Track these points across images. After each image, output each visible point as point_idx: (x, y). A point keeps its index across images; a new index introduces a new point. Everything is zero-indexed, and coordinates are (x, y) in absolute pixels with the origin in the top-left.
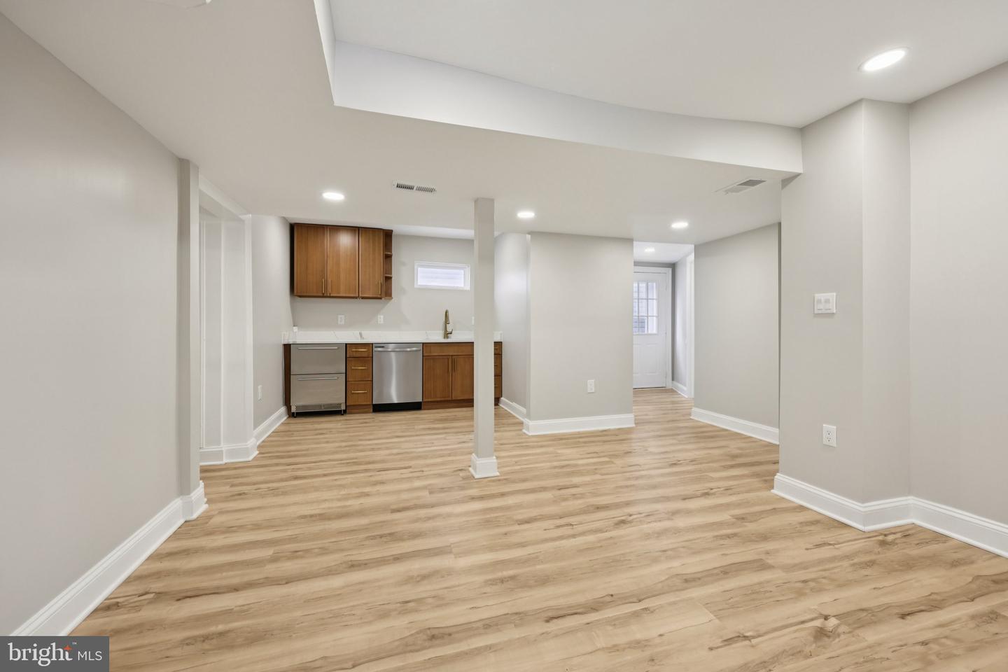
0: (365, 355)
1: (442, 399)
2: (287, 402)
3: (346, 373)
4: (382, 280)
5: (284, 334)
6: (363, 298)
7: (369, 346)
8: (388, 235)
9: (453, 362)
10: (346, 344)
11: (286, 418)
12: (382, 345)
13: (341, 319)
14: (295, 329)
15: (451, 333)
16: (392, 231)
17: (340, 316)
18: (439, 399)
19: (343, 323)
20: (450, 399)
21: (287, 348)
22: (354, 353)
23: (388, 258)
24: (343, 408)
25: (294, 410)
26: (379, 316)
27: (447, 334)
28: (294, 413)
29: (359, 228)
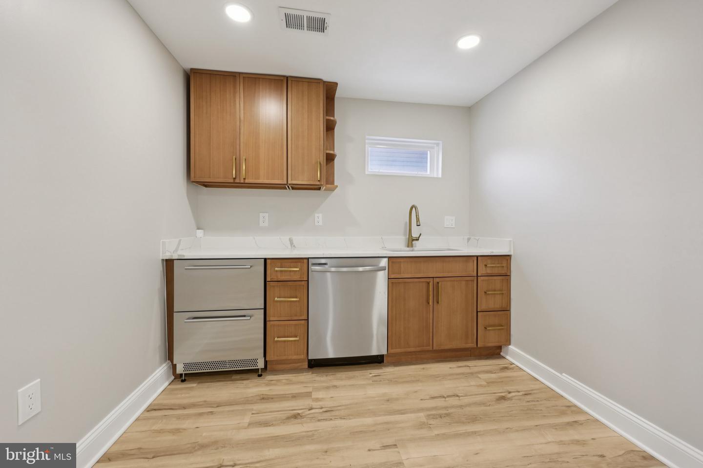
0: (296, 277)
1: (418, 349)
2: (170, 355)
3: (265, 309)
4: (322, 159)
5: (164, 243)
6: (295, 187)
7: (304, 262)
8: (329, 91)
9: (437, 286)
10: (265, 260)
11: (167, 384)
12: (321, 261)
13: (264, 219)
14: (200, 233)
15: (417, 240)
16: (337, 84)
17: (261, 215)
18: (412, 349)
19: (266, 224)
20: (430, 348)
21: (169, 264)
22: (279, 274)
23: (330, 127)
24: (261, 365)
25: (180, 369)
26: (316, 215)
27: (411, 241)
28: (181, 375)
29: (287, 78)
